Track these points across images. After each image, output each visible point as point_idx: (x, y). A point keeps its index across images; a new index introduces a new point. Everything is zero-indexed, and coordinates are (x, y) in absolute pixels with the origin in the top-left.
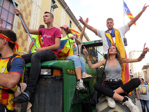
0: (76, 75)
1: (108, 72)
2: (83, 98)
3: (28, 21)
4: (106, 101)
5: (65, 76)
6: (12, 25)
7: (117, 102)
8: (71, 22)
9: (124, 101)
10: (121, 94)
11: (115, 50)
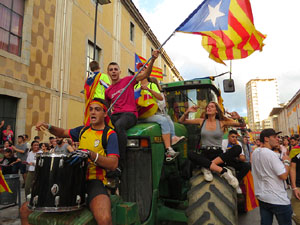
0: (163, 143)
1: (205, 136)
2: (169, 171)
3: (51, 27)
4: (202, 174)
5: (153, 147)
6: (20, 38)
7: (215, 174)
8: (132, 25)
9: (222, 172)
10: (220, 165)
11: (215, 108)
